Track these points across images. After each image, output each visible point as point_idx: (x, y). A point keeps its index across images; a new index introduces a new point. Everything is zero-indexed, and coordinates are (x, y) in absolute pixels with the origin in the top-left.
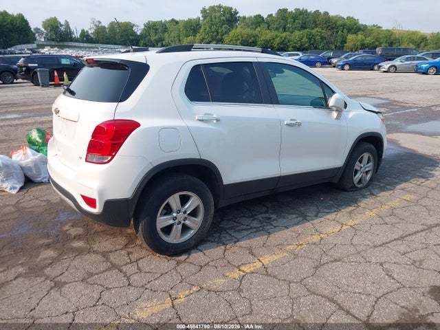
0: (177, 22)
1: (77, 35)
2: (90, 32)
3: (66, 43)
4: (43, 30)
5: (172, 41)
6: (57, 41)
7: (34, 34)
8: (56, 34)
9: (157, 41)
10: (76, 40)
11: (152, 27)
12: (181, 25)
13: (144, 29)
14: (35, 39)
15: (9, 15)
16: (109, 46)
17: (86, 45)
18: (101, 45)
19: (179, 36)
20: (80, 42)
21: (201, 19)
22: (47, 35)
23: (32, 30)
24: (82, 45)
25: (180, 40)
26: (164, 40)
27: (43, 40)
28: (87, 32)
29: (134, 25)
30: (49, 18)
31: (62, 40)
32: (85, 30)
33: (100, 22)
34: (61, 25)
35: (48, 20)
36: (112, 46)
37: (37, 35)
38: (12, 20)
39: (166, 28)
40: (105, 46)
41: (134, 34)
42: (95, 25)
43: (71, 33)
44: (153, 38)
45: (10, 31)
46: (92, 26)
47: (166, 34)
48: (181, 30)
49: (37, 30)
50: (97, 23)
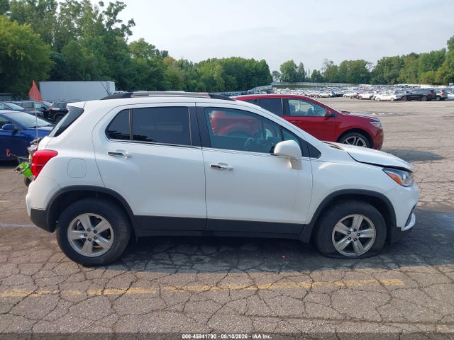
0: (417, 56)
1: (309, 75)
2: (321, 72)
3: (298, 84)
4: (280, 72)
5: (407, 77)
6: (291, 82)
7: (271, 77)
8: (290, 75)
9: (390, 78)
10: (308, 81)
11: (387, 63)
12: (420, 59)
13: (377, 66)
14: (272, 81)
15: (255, 62)
16: (338, 84)
17: (316, 84)
18: (330, 84)
19: (416, 72)
20: (311, 82)
21: (447, 50)
22: (283, 77)
23: (271, 73)
24: (312, 84)
25: (417, 76)
26: (398, 76)
27: (279, 81)
28: (319, 72)
29: (367, 63)
30: (287, 61)
31: (296, 81)
32: (317, 70)
33: (332, 62)
34: (297, 67)
35: (285, 64)
36: (341, 85)
37: (274, 77)
38: (256, 66)
39: (403, 63)
40: (334, 84)
41: (365, 71)
42: (328, 65)
43: (304, 74)
44: (386, 75)
45: (254, 75)
46: (325, 66)
47: (402, 70)
48: (420, 64)
49: (275, 73)
50: (329, 64)
